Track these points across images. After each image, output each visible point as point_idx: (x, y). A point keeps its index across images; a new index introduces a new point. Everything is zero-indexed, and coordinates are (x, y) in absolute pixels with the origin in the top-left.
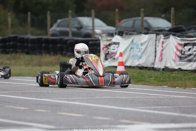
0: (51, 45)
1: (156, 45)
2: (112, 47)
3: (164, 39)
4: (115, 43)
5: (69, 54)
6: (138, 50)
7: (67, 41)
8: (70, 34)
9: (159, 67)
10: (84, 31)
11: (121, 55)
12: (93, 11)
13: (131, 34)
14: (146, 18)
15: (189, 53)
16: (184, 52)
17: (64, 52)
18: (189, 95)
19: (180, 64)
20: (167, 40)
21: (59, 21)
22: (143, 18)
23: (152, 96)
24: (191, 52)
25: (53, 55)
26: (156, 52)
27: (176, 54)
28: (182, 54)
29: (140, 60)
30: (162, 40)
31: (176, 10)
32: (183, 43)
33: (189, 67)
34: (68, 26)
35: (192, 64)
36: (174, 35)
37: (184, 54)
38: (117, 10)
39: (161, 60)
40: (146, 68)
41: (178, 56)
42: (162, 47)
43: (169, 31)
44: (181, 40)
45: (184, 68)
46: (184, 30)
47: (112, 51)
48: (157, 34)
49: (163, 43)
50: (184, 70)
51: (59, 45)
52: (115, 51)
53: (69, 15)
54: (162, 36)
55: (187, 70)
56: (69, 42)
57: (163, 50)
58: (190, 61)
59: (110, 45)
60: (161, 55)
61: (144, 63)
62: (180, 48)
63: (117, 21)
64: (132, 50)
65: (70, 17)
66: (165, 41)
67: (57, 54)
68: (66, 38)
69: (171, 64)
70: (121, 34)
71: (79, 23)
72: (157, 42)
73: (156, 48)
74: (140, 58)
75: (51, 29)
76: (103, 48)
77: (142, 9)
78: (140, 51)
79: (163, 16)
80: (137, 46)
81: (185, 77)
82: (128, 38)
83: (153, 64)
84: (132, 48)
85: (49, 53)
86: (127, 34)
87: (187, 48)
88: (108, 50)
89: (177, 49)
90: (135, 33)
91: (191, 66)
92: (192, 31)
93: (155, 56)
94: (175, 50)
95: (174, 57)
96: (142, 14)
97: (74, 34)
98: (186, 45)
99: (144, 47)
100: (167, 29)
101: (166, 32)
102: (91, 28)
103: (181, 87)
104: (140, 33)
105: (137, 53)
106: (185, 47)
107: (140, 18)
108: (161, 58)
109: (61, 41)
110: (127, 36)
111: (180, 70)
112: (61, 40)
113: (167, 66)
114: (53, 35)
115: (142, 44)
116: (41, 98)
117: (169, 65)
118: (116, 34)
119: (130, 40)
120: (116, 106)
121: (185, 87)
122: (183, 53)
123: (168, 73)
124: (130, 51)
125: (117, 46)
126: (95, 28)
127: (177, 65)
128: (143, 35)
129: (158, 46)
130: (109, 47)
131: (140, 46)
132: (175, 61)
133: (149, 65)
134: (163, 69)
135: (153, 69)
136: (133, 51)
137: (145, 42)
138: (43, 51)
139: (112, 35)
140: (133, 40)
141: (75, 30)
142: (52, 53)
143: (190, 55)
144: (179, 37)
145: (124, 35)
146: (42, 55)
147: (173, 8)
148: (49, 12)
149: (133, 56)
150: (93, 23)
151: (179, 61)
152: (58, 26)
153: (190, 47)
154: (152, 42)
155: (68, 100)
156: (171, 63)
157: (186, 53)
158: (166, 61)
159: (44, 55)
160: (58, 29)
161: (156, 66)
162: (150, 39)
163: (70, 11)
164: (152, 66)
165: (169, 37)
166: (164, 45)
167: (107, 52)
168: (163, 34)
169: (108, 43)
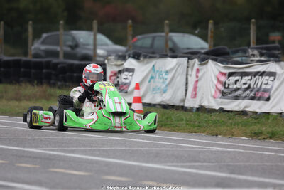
0: (33, 71)
1: (187, 74)
2: (123, 75)
3: (200, 64)
4: (128, 70)
5: (59, 83)
6: (161, 81)
7: (56, 64)
8: (61, 55)
9: (192, 106)
10: (81, 51)
11: (137, 87)
12: (95, 22)
13: (151, 57)
14: (171, 34)
15: (235, 86)
16: (229, 85)
17: (52, 81)
18: (238, 147)
19: (221, 102)
20: (204, 67)
21: (45, 35)
22: (167, 34)
23: (186, 147)
24: (238, 85)
25: (37, 85)
26: (187, 83)
27: (217, 88)
28: (225, 88)
29: (164, 95)
30: (196, 66)
31: (216, 24)
32: (227, 71)
33: (236, 106)
34: (58, 44)
35: (240, 103)
36: (215, 60)
37: (228, 88)
38: (130, 21)
39: (195, 96)
40: (173, 106)
41: (220, 90)
42: (197, 77)
43: (207, 53)
44: (224, 67)
45: (228, 108)
46: (228, 54)
47: (124, 81)
48: (189, 59)
49: (198, 70)
50: (228, 111)
51: (44, 71)
52: (127, 81)
53: (60, 26)
54: (196, 61)
55: (232, 111)
56: (59, 66)
57: (197, 81)
58: (237, 98)
59: (120, 72)
60: (195, 88)
61: (169, 100)
62: (223, 79)
63: (130, 38)
64: (152, 81)
65: (62, 31)
66: (200, 68)
67: (42, 84)
68: (55, 61)
69: (209, 103)
70: (136, 56)
71: (74, 39)
72: (190, 69)
73: (187, 79)
74: (165, 92)
75: (33, 48)
76: (111, 76)
77: (167, 22)
78: (164, 82)
79: (197, 32)
80: (161, 74)
81: (231, 121)
82: (147, 63)
83: (183, 101)
84: (152, 78)
85: (31, 82)
86: (145, 57)
87: (233, 79)
88: (118, 79)
89: (218, 80)
90: (157, 55)
91: (238, 105)
92: (240, 54)
93: (186, 90)
94: (215, 81)
95: (213, 92)
96: (166, 29)
97: (67, 55)
98: (231, 74)
99: (169, 77)
100: (203, 51)
101: (202, 56)
102: (92, 47)
103: (225, 135)
104: (165, 56)
105: (159, 85)
106: (231, 78)
107: (163, 34)
108: (194, 93)
109: (48, 65)
110: (146, 60)
111: (222, 110)
112: (48, 63)
113: (203, 104)
114: (36, 56)
115: (167, 72)
116: (24, 147)
117: (206, 104)
118: (129, 57)
119: (149, 66)
120: (134, 161)
121: (231, 135)
122: (227, 86)
123: (206, 115)
124: (149, 82)
125: (131, 74)
126: (98, 47)
127: (218, 104)
128: (169, 59)
129: (191, 76)
130: (119, 75)
131: (164, 75)
132: (214, 98)
133: (177, 103)
134: (198, 109)
135: (183, 108)
136: (154, 82)
137: (172, 70)
138: (21, 79)
139: (123, 58)
140: (154, 66)
141: (68, 49)
142: (36, 82)
143: (237, 89)
144: (221, 62)
145: (142, 59)
146: (21, 85)
147: (211, 21)
148: (30, 22)
149: (154, 89)
150: (95, 39)
151: (221, 98)
152: (43, 43)
153: (237, 78)
154: (182, 70)
155: (64, 151)
156: (208, 100)
157: (230, 87)
158: (202, 97)
159: (23, 85)
160: (43, 47)
161: (186, 105)
162: (179, 65)
163: (62, 22)
164: (182, 104)
165: (207, 63)
166: (200, 75)
167: (116, 82)
168: (198, 58)
169: (117, 69)
